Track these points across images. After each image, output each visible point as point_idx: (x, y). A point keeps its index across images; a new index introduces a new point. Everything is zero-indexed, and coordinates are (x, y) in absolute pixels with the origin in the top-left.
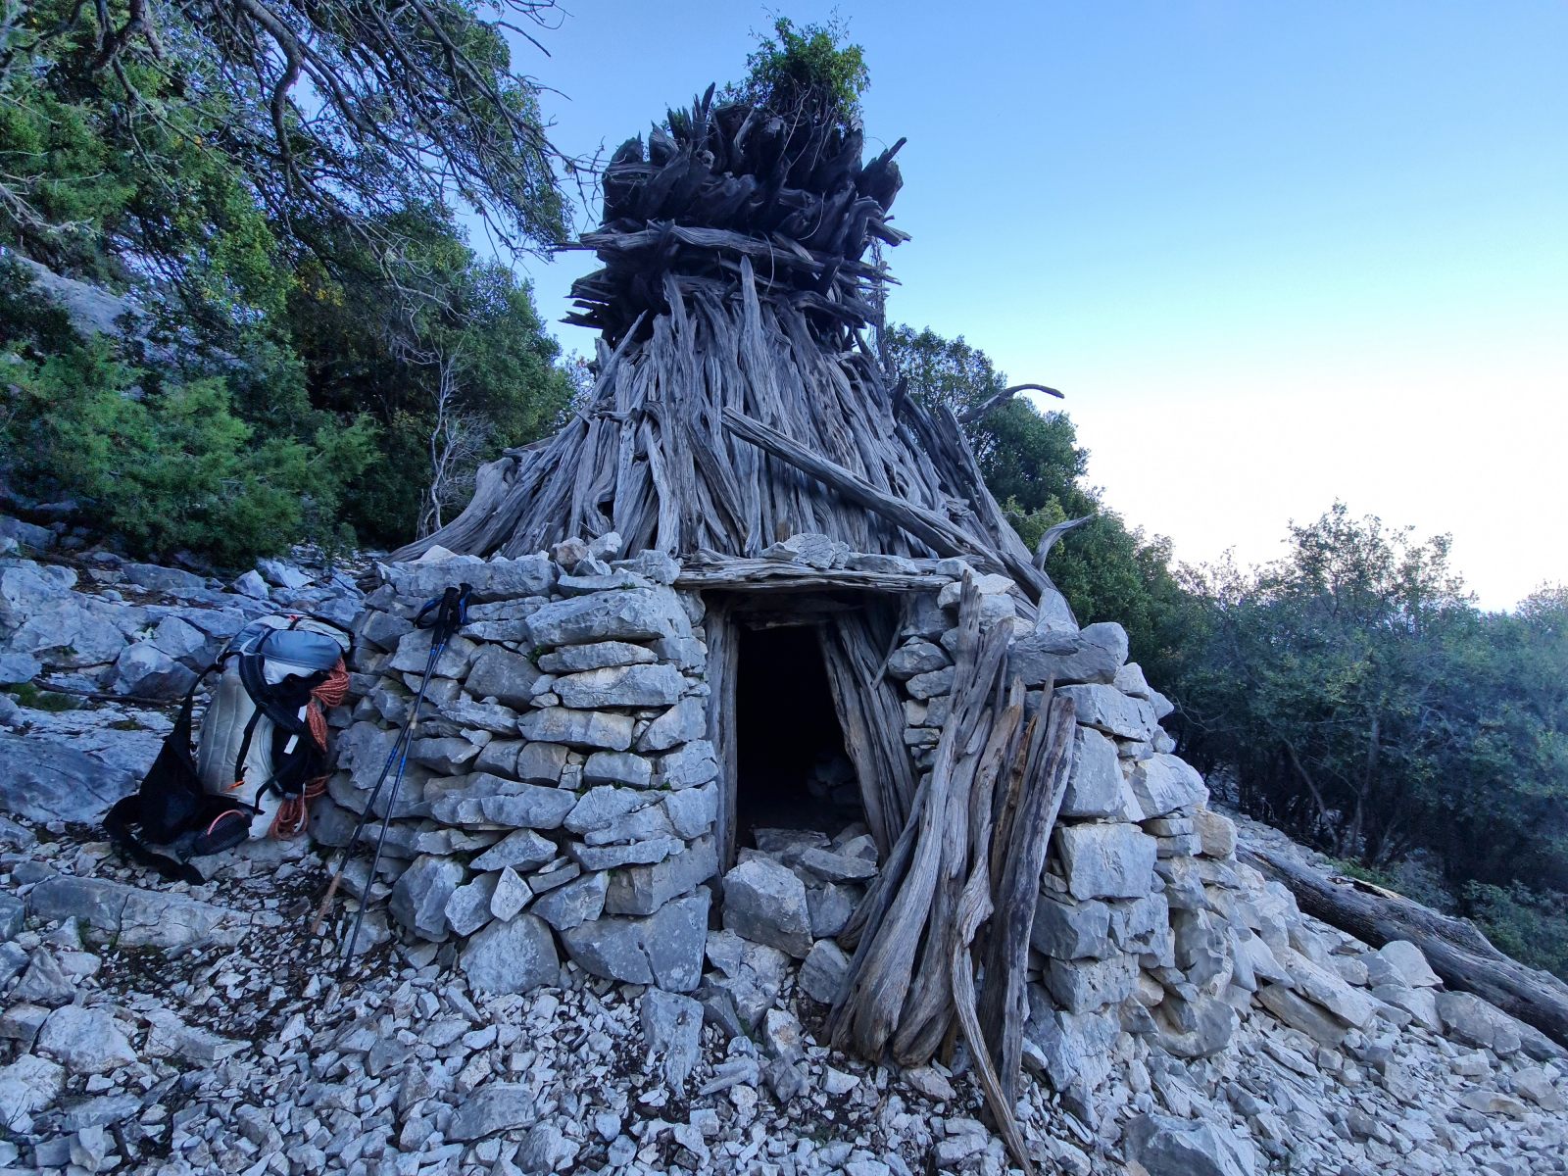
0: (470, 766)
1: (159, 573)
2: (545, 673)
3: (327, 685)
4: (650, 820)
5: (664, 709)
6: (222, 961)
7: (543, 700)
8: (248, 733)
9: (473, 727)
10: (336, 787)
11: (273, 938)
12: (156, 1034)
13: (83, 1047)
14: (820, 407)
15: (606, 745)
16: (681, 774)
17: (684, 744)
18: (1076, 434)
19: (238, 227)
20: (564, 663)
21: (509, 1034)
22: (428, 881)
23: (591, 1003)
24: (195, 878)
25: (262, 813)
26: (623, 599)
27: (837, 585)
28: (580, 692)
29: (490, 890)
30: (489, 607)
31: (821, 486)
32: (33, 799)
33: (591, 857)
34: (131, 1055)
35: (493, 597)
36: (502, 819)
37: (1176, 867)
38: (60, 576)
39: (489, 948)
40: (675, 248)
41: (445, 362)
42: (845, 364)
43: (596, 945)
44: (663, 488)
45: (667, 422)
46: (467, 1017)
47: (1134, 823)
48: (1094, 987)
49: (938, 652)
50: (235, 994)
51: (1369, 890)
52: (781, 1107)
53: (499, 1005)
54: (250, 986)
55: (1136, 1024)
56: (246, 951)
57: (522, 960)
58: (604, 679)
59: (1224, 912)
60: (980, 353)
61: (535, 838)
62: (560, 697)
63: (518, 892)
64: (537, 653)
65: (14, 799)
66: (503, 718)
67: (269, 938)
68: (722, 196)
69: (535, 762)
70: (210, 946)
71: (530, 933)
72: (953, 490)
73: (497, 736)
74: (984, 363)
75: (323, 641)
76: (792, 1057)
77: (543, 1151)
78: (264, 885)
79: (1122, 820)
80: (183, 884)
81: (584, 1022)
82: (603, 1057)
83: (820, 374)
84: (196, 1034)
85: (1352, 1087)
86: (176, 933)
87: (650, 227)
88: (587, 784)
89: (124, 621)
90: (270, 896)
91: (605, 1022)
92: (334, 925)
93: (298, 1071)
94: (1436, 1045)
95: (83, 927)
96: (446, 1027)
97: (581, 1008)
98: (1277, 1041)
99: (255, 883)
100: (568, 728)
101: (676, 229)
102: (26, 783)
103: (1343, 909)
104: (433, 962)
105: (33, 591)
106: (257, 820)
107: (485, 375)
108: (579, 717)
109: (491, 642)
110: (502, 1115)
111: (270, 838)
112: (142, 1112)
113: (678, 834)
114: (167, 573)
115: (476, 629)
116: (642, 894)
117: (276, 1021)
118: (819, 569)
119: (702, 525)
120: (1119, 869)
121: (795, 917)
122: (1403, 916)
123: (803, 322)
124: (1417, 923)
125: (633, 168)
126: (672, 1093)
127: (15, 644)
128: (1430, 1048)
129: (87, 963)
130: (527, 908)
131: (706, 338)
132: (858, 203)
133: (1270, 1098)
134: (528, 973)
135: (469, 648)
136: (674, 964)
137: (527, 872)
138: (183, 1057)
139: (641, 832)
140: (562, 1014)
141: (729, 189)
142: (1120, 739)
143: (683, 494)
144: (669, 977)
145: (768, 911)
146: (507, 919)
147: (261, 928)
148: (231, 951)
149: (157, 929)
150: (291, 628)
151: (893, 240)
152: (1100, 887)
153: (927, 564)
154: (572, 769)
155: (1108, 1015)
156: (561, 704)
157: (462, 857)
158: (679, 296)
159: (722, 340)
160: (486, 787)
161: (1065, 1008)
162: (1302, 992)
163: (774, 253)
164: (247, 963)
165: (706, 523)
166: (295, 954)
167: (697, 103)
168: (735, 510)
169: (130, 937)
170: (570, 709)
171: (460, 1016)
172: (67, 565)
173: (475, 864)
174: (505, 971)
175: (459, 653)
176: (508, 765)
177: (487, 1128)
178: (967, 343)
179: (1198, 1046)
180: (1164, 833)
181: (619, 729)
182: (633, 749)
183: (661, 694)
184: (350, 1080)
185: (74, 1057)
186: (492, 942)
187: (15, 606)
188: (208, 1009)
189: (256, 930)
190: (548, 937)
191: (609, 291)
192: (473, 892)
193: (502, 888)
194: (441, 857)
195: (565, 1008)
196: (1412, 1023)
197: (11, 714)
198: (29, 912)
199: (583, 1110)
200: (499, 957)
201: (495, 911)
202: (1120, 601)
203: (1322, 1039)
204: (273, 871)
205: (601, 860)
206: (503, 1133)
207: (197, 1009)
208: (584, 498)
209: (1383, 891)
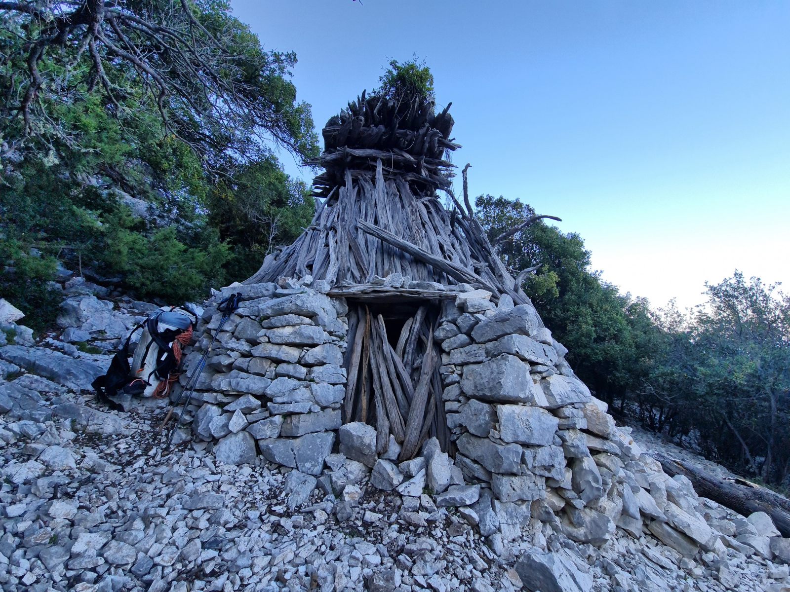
0: (230, 367)
1: (145, 305)
2: (264, 328)
3: (182, 335)
4: (302, 393)
5: (314, 346)
6: (122, 440)
7: (262, 339)
8: (148, 349)
9: (232, 350)
10: (181, 378)
11: (145, 434)
12: (86, 460)
13: (56, 460)
14: (410, 221)
15: (287, 360)
16: (321, 376)
17: (325, 363)
18: (584, 244)
19: (187, 168)
20: (271, 323)
21: (225, 477)
22: (206, 413)
23: (266, 472)
24: (120, 408)
25: (150, 385)
26: (298, 296)
27: (405, 296)
28: (277, 336)
29: (230, 419)
30: (247, 303)
31: (407, 255)
32: (70, 379)
33: (274, 408)
34: (74, 466)
35: (251, 298)
36: (239, 388)
37: (570, 436)
38: (106, 304)
39: (226, 444)
40: (350, 158)
41: (273, 221)
42: (425, 202)
43: (270, 446)
44: (333, 256)
45: (339, 230)
46: (210, 470)
47: (541, 407)
48: (514, 489)
49: (455, 328)
50: (122, 451)
51: (744, 483)
52: (337, 522)
53: (226, 468)
54: (130, 449)
55: (544, 516)
56: (133, 438)
57: (239, 450)
58: (288, 330)
59: (612, 468)
60: (528, 206)
61: (251, 397)
62: (269, 338)
63: (241, 420)
64: (262, 320)
65: (63, 378)
66: (245, 347)
67: (143, 434)
68: (370, 135)
69: (255, 365)
70: (120, 434)
71: (244, 439)
72: (481, 259)
73: (243, 355)
74: (531, 210)
75: (183, 317)
76: (351, 504)
77: (220, 517)
78: (148, 416)
79: (534, 404)
80: (116, 411)
81: (260, 479)
82: (263, 492)
83: (413, 207)
84: (102, 461)
85: (697, 578)
86: (108, 428)
87: (339, 151)
88: (277, 375)
89: (127, 322)
90: (148, 420)
91: (269, 479)
92: (169, 432)
93: (135, 479)
94: (765, 565)
95: (73, 422)
96: (199, 471)
97: (261, 474)
98: (655, 552)
99: (145, 415)
100: (270, 351)
101: (348, 150)
102: (69, 372)
103: (726, 494)
104: (204, 449)
105: (93, 307)
106: (148, 388)
107: (290, 227)
108: (277, 347)
109: (246, 316)
110: (207, 502)
111: (154, 397)
112: (69, 484)
113: (317, 403)
114: (148, 305)
115: (240, 311)
116: (295, 426)
117: (134, 461)
118: (396, 288)
119: (350, 272)
120: (529, 427)
121: (369, 446)
122: (760, 497)
123: (407, 186)
124: (768, 501)
125: (334, 128)
126: (288, 509)
127: (83, 328)
128: (761, 567)
129: (72, 435)
130: (244, 429)
131: (360, 194)
132: (431, 131)
133: (632, 572)
134: (241, 456)
135: (238, 320)
136: (307, 461)
137: (247, 412)
138: (94, 469)
139: (298, 398)
140: (253, 475)
141: (373, 131)
142: (533, 364)
143: (342, 259)
144: (304, 466)
145: (357, 443)
146: (235, 432)
147: (142, 430)
148: (127, 437)
149: (102, 426)
150: (171, 311)
151: (453, 148)
152: (518, 436)
153: (452, 287)
154: (271, 369)
155: (524, 507)
156: (269, 342)
157: (221, 405)
158: (350, 178)
159: (368, 195)
160: (235, 375)
161: (498, 499)
162: (672, 525)
163: (393, 157)
164: (132, 441)
165: (352, 272)
166: (151, 440)
167: (359, 99)
168: (364, 265)
169: (91, 428)
170: (273, 344)
171: (207, 469)
172: (110, 301)
173: (226, 408)
174: (231, 455)
175: (233, 321)
176: (245, 366)
177: (199, 506)
178: (521, 201)
179: (586, 535)
180: (563, 416)
181: (294, 353)
182: (299, 362)
183: (313, 338)
184: (153, 483)
185: (51, 463)
186: (228, 442)
187: (85, 313)
188: (111, 455)
189: (139, 431)
190: (252, 442)
191: (327, 181)
192: (223, 419)
193: (234, 418)
194: (212, 404)
195: (254, 473)
196: (755, 554)
197: (74, 352)
198: (54, 415)
199: (245, 508)
200: (230, 449)
201: (230, 428)
202: (612, 329)
203: (685, 553)
204: (153, 411)
205: (278, 409)
206: (206, 510)
207: (106, 455)
208: (302, 262)
209: (752, 484)
